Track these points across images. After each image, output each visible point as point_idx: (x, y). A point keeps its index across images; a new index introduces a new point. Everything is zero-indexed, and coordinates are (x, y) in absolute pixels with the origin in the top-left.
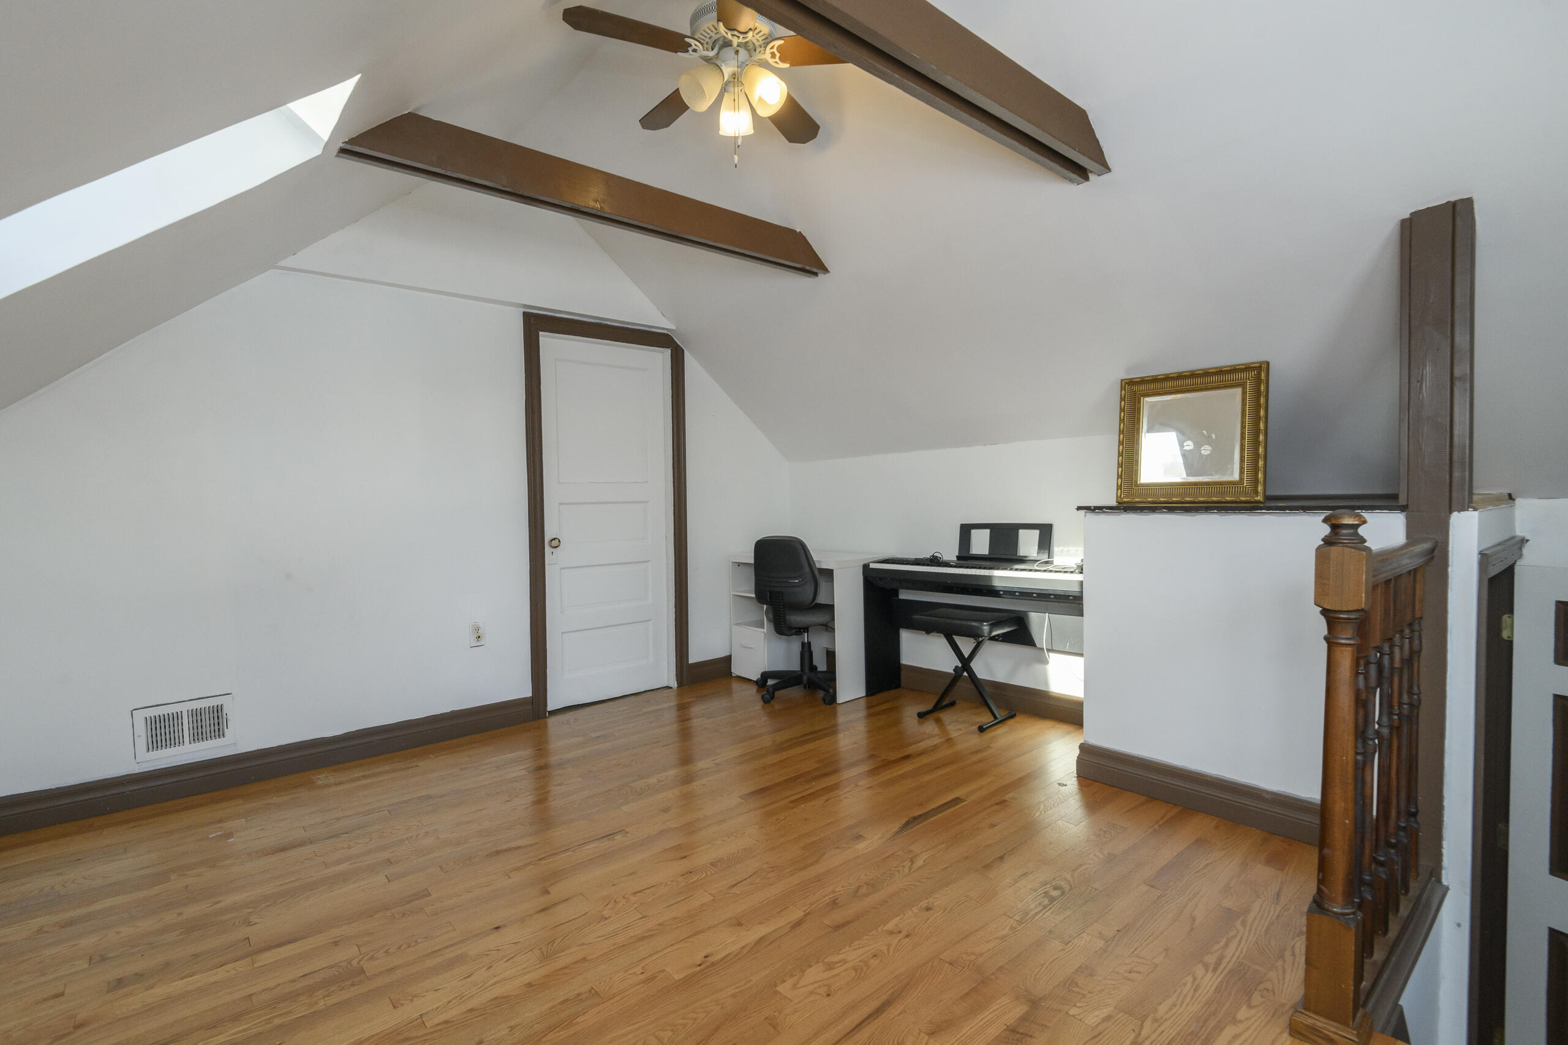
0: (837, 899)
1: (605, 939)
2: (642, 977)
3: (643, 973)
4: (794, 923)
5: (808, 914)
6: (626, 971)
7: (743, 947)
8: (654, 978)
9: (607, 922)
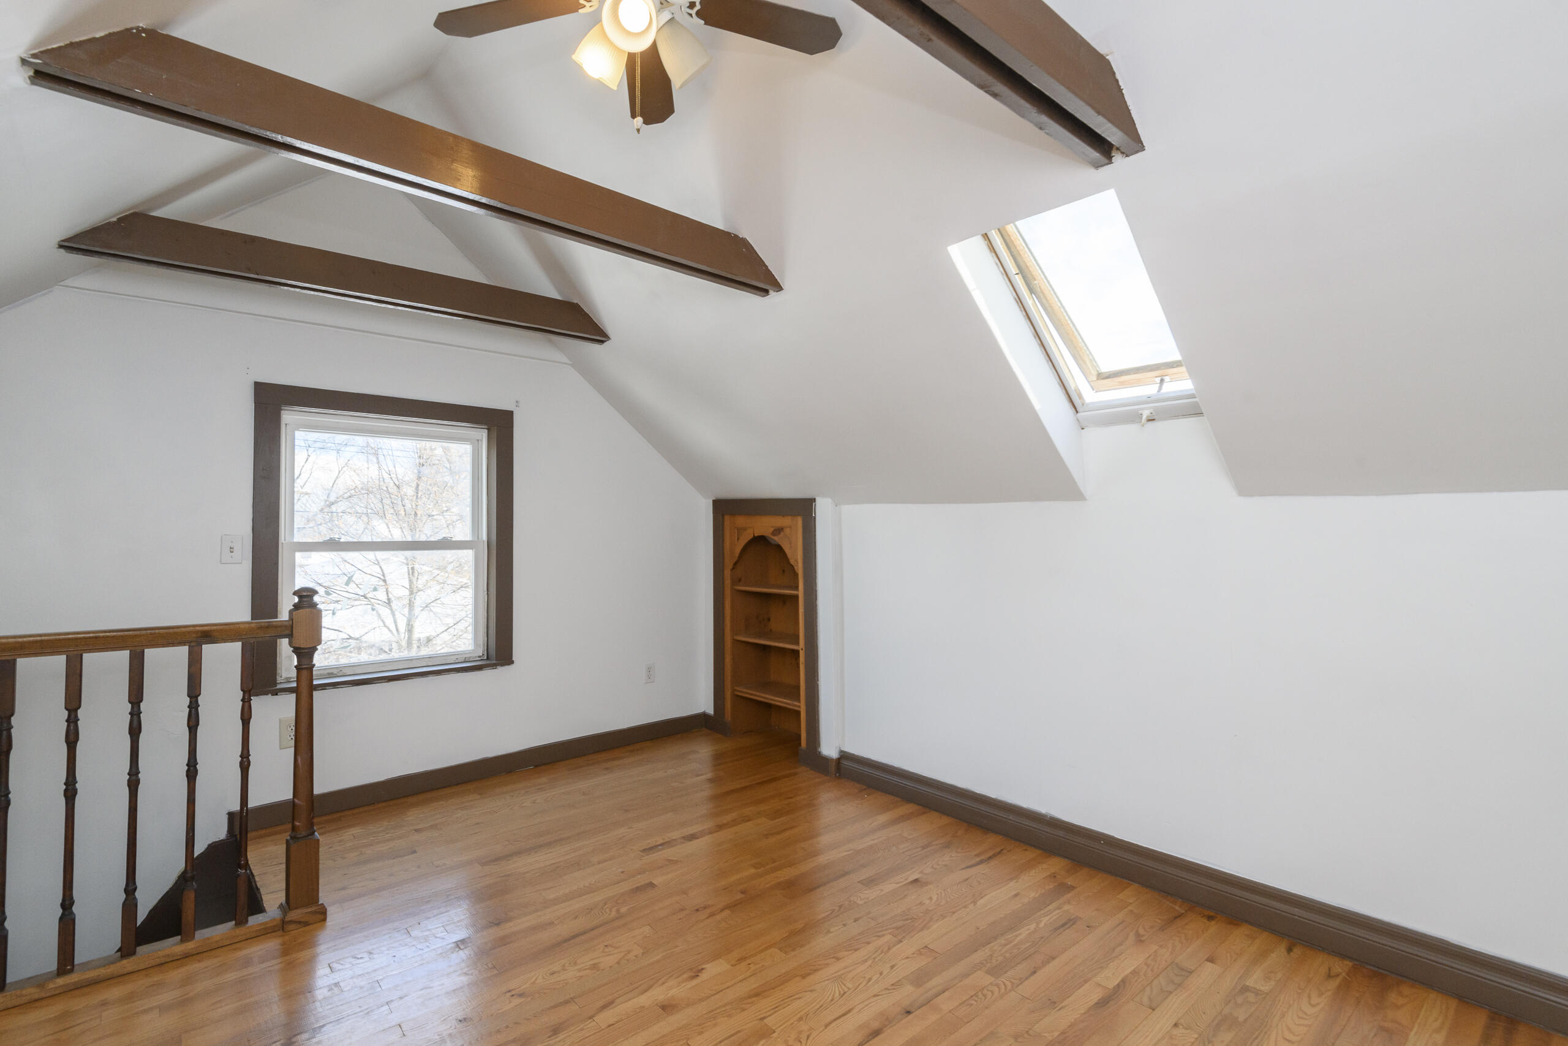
0: (550, 1037)
1: (791, 997)
2: (749, 961)
3: (749, 964)
4: (610, 1007)
5: (591, 1018)
6: (763, 966)
7: (663, 983)
8: (739, 960)
9: (799, 1016)
